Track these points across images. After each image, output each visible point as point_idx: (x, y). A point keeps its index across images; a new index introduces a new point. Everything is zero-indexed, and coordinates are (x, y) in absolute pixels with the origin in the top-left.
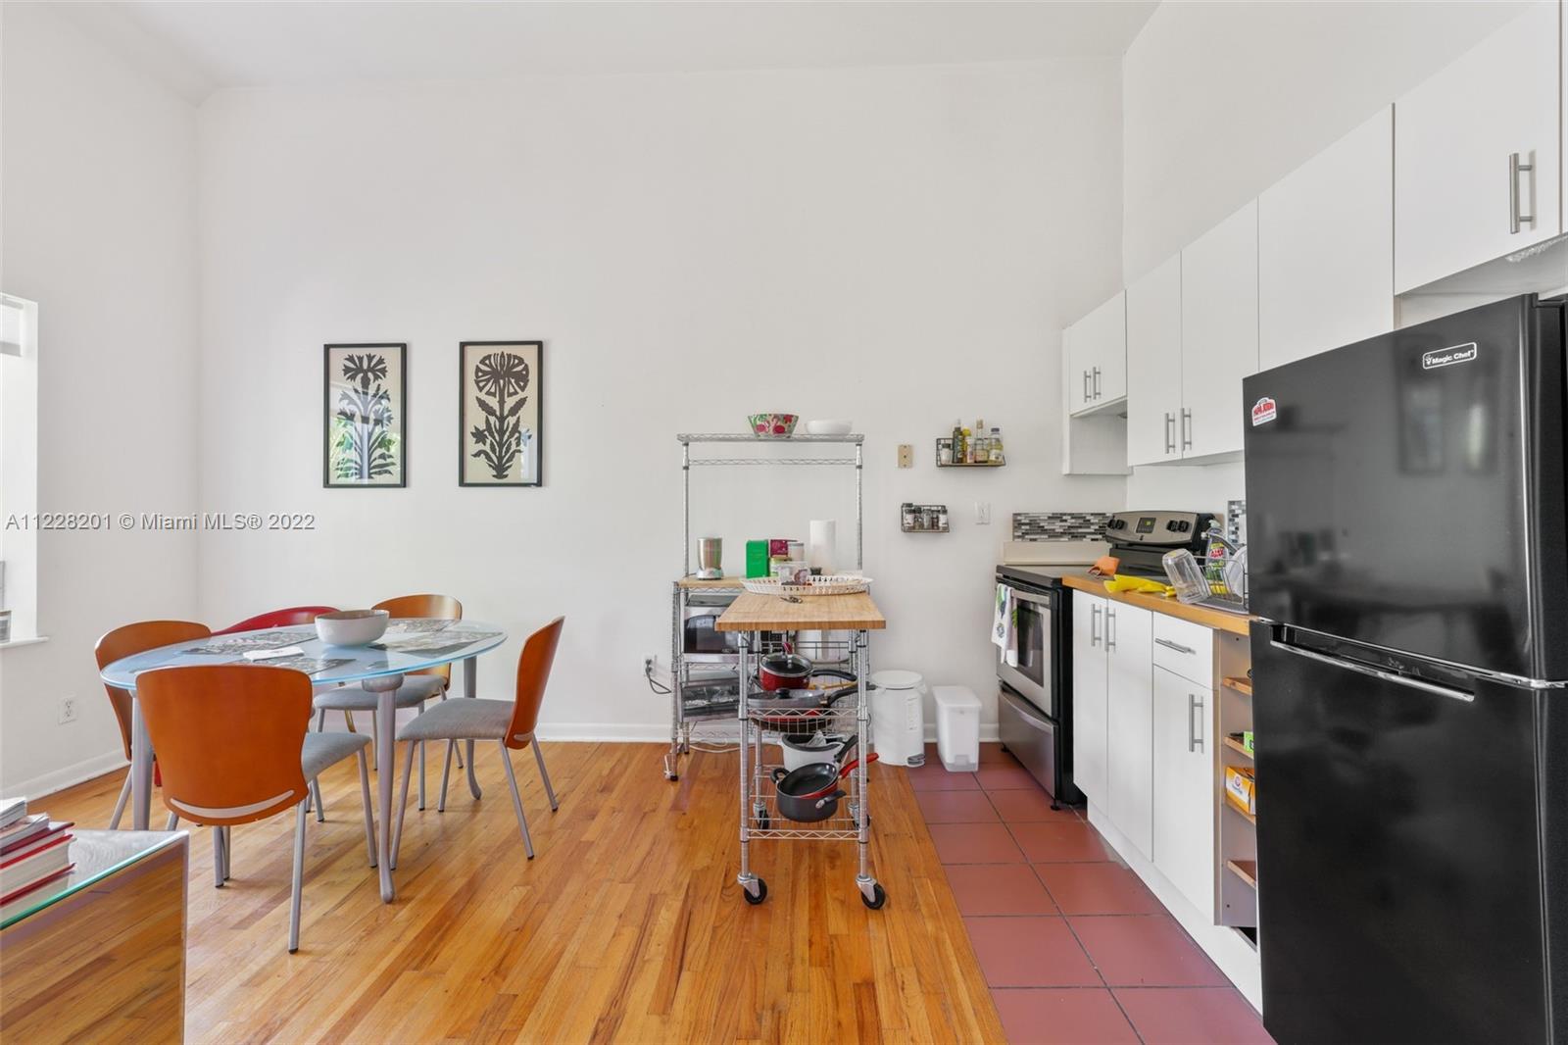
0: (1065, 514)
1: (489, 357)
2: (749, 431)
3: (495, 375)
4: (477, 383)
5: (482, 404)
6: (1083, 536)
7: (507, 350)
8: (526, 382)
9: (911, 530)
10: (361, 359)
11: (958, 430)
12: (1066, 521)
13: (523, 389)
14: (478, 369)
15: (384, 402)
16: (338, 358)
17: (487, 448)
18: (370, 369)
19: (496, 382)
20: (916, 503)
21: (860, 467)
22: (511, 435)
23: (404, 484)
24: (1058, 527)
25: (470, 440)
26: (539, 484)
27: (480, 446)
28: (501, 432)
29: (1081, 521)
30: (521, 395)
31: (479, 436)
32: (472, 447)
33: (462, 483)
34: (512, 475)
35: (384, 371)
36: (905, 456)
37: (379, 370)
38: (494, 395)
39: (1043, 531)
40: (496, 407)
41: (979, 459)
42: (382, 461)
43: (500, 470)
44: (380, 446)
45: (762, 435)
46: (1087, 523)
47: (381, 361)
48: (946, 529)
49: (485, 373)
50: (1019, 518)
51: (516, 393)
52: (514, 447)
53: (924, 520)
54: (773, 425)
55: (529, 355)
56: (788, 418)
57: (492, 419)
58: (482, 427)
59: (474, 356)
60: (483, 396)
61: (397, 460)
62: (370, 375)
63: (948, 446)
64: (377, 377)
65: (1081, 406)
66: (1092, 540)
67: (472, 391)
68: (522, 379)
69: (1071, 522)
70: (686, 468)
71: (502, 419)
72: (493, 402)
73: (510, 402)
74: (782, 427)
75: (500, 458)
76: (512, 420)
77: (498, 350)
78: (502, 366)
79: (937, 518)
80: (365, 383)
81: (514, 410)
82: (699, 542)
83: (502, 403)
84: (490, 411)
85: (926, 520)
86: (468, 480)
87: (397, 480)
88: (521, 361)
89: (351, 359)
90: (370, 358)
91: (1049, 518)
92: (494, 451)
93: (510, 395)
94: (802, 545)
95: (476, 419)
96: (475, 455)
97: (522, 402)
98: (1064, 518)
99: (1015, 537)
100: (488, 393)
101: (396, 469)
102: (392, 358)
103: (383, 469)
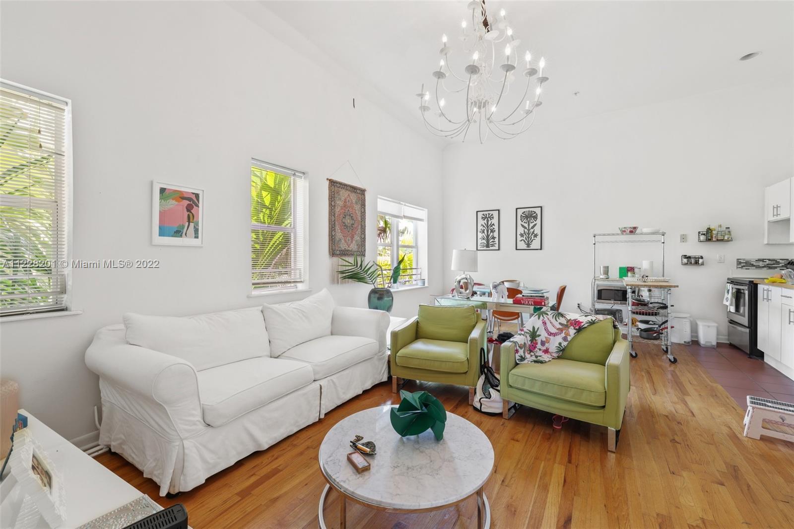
0: (765, 259)
1: (525, 212)
2: (619, 232)
3: (527, 217)
4: (521, 220)
5: (522, 225)
6: (776, 268)
7: (530, 209)
8: (537, 219)
9: (686, 264)
10: (486, 215)
11: (709, 229)
12: (766, 262)
13: (536, 221)
14: (521, 216)
15: (493, 226)
16: (480, 215)
17: (524, 239)
18: (489, 217)
19: (527, 219)
20: (688, 255)
21: (663, 243)
22: (532, 235)
23: (499, 250)
24: (761, 264)
25: (519, 236)
26: (541, 249)
27: (522, 238)
28: (529, 234)
29: (774, 262)
30: (535, 223)
31: (522, 235)
32: (519, 238)
33: (516, 249)
34: (532, 247)
35: (493, 218)
36: (684, 238)
37: (491, 217)
38: (526, 223)
39: (753, 265)
40: (527, 227)
41: (719, 239)
42: (492, 243)
43: (528, 245)
44: (492, 239)
45: (624, 233)
46: (778, 263)
47: (492, 215)
48: (703, 264)
49: (524, 217)
50: (740, 260)
51: (533, 222)
52: (533, 238)
53: (692, 261)
54: (629, 230)
55: (538, 211)
56: (635, 228)
57: (526, 230)
58: (523, 232)
59: (520, 212)
60: (523, 223)
61: (497, 243)
62: (489, 219)
63: (704, 234)
64: (491, 219)
65: (772, 219)
66: (780, 269)
67: (519, 222)
68: (535, 218)
69: (768, 262)
70: (595, 244)
71: (529, 230)
72: (526, 225)
73: (531, 225)
74: (633, 231)
75: (528, 242)
76: (532, 230)
77: (528, 210)
78: (529, 214)
79: (698, 260)
80: (488, 221)
81: (533, 227)
82: (600, 267)
83: (529, 225)
84: (525, 227)
85: (693, 261)
86: (518, 248)
87: (497, 249)
88: (535, 213)
89: (483, 215)
90: (489, 214)
91: (756, 261)
92: (526, 239)
93: (531, 223)
94: (640, 268)
95: (521, 230)
96: (521, 241)
97: (536, 225)
98: (765, 261)
99: (737, 268)
100: (524, 222)
101: (497, 246)
102: (495, 214)
103: (493, 245)
